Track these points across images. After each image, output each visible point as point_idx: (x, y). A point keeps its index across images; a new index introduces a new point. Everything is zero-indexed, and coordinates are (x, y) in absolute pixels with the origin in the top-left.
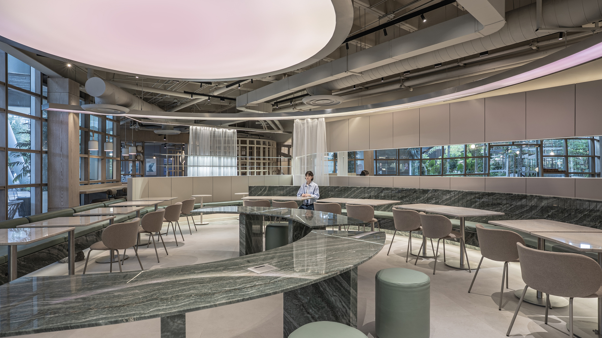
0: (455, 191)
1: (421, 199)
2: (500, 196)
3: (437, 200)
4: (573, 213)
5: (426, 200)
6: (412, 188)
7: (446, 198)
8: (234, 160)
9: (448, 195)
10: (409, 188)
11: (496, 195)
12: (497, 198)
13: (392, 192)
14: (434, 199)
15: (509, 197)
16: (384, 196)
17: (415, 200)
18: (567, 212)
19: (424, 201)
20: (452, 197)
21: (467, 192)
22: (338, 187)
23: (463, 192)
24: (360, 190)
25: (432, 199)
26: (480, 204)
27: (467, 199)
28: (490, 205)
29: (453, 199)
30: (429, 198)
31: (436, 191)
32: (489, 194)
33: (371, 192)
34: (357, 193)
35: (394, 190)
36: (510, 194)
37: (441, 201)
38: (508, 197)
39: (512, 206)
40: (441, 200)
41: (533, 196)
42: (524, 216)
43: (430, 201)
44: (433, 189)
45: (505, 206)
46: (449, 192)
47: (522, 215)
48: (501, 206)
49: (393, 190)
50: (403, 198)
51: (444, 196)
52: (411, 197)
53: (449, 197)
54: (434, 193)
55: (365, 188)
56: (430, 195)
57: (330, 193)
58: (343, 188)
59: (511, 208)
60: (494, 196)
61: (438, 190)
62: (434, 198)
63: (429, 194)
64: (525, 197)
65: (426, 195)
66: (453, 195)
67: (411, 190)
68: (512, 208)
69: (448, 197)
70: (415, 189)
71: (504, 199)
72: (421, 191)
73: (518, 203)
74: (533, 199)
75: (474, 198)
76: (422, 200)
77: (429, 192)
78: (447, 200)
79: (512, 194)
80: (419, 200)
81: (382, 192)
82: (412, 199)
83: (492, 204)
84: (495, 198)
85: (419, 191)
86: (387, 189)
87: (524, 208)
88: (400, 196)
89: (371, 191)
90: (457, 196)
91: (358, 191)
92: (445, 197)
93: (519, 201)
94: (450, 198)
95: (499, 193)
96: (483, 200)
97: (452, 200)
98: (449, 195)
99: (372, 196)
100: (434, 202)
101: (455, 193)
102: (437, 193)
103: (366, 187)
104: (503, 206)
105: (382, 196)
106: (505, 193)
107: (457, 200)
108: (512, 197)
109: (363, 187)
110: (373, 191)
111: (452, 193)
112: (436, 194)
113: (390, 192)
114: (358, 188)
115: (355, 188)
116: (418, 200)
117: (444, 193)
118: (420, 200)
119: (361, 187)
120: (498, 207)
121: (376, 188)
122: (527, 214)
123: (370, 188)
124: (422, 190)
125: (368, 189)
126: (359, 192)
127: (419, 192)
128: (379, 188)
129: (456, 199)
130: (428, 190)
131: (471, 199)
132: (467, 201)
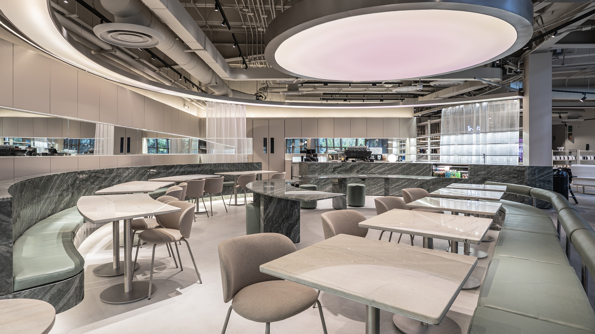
1: (108, 180)
3: (119, 179)
5: (112, 180)
14: (117, 178)
25: (116, 178)
26: (148, 176)
28: (154, 175)
29: (130, 175)
36: (165, 165)
37: (122, 178)
43: (114, 180)
44: (117, 168)
48: (160, 174)
51: (124, 174)
55: (64, 174)
62: (117, 176)
63: (114, 173)
65: (112, 175)
66: (130, 171)
72: (108, 171)
76: (109, 180)
78: (126, 176)
88: (92, 181)
90: (133, 172)
95: (159, 166)
97: (129, 176)
105: (77, 184)
106: (163, 166)
110: (70, 178)
112: (118, 172)
116: (106, 181)
117: (124, 170)
120: (159, 175)
130: (113, 169)
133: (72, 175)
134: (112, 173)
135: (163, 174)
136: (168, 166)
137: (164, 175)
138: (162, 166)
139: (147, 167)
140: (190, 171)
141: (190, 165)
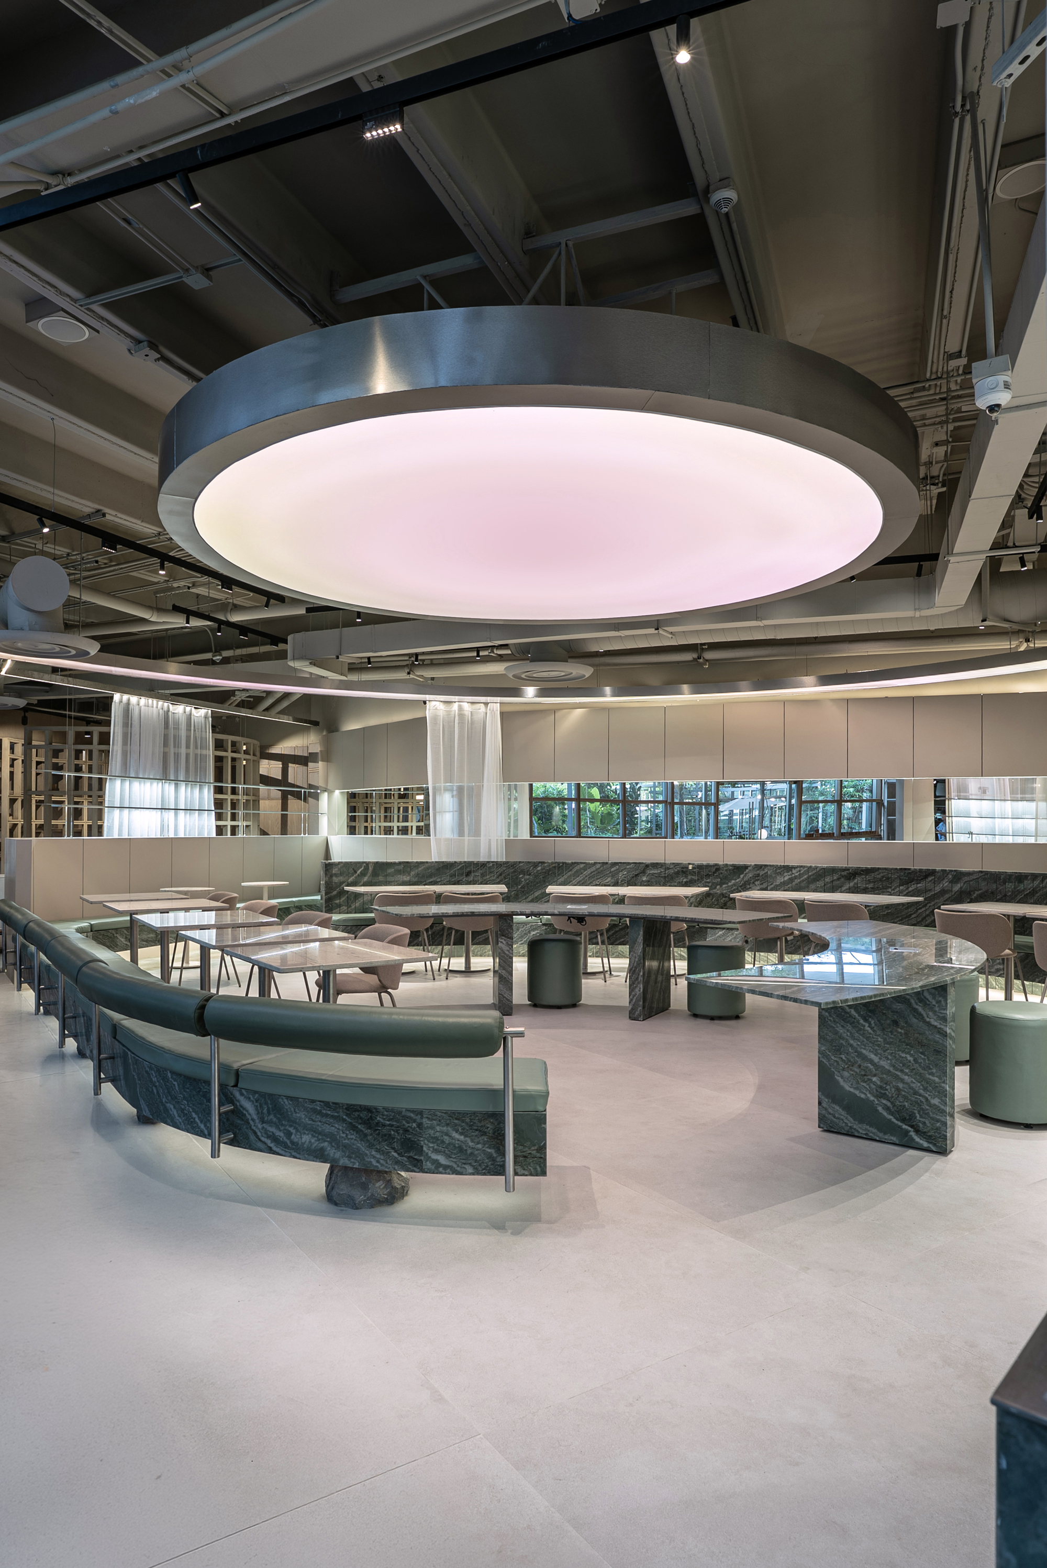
0: (802, 866)
1: (730, 884)
2: (889, 873)
3: (765, 886)
4: (1010, 894)
5: (741, 886)
6: (712, 863)
7: (782, 880)
8: (206, 790)
9: (786, 874)
10: (705, 863)
11: (880, 871)
12: (883, 877)
13: (667, 872)
15: (905, 873)
16: (649, 881)
17: (718, 887)
18: (1001, 893)
19: (737, 889)
20: (796, 878)
21: (824, 869)
22: (543, 863)
23: (816, 868)
24: (593, 869)
27: (824, 880)
28: (870, 890)
29: (797, 881)
30: (747, 881)
31: (761, 867)
32: (867, 871)
33: (620, 872)
34: (586, 876)
35: (672, 867)
36: (905, 869)
37: (772, 886)
38: (902, 874)
39: (910, 889)
40: (772, 884)
41: (946, 870)
42: (931, 904)
43: (748, 887)
44: (755, 865)
45: (898, 889)
46: (788, 868)
47: (928, 903)
48: (890, 890)
49: (669, 869)
50: (692, 883)
51: (778, 878)
52: (708, 880)
53: (789, 879)
54: (758, 872)
56: (750, 875)
57: (522, 878)
58: (554, 865)
59: (907, 893)
60: (877, 873)
61: (766, 866)
62: (758, 880)
63: (746, 874)
64: (932, 872)
65: (742, 876)
66: (796, 874)
67: (708, 866)
68: (910, 892)
69: (786, 879)
70: (716, 865)
71: (896, 878)
73: (920, 883)
74: (946, 876)
75: (838, 879)
76: (732, 885)
77: (747, 870)
78: (784, 883)
79: (909, 869)
80: (726, 887)
81: (644, 872)
82: (710, 884)
83: (872, 888)
84: (878, 876)
85: (725, 868)
86: (655, 865)
87: (930, 890)
88: (685, 880)
89: (618, 871)
90: (806, 877)
91: (589, 871)
92: (780, 880)
93: (922, 879)
94: (791, 880)
95: (886, 869)
96: (856, 881)
97: (794, 883)
98: (789, 874)
99: (622, 881)
100: (759, 888)
101: (800, 871)
102: (764, 872)
103: (607, 863)
104: (893, 890)
106: (897, 869)
107: (805, 882)
108: (910, 873)
109: (599, 863)
110: (622, 870)
111: (794, 871)
112: (762, 873)
113: (661, 872)
114: (588, 865)
115: (582, 866)
116: (724, 886)
117: (778, 871)
118: (728, 886)
119: (595, 863)
121: (629, 864)
122: (936, 901)
123: (615, 864)
124: (734, 866)
125: (611, 867)
126: (592, 872)
127: (726, 870)
128: (638, 865)
129: (803, 881)
130: (746, 867)
131: (833, 881)
132: (825, 885)
133: (628, 867)
134: (743, 873)
135: (896, 890)
136: (913, 872)
137: (902, 893)
138: (892, 869)
139: (848, 870)
140: (987, 891)
141: (987, 873)
